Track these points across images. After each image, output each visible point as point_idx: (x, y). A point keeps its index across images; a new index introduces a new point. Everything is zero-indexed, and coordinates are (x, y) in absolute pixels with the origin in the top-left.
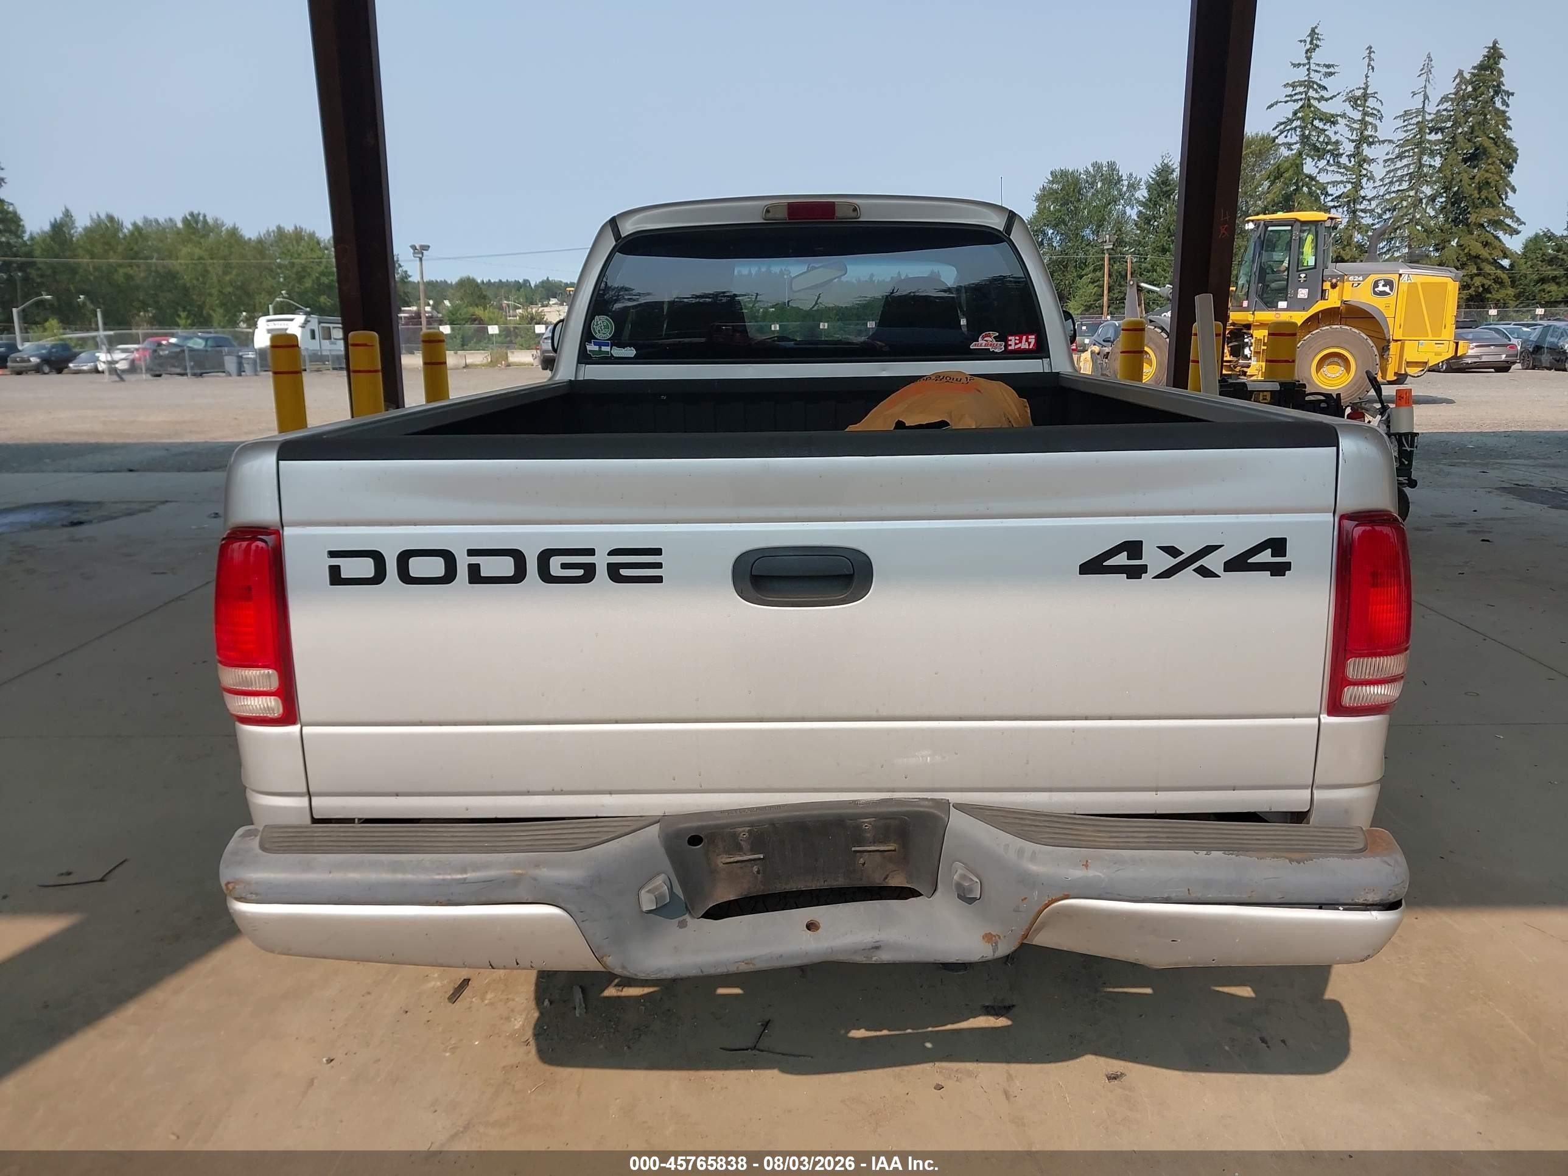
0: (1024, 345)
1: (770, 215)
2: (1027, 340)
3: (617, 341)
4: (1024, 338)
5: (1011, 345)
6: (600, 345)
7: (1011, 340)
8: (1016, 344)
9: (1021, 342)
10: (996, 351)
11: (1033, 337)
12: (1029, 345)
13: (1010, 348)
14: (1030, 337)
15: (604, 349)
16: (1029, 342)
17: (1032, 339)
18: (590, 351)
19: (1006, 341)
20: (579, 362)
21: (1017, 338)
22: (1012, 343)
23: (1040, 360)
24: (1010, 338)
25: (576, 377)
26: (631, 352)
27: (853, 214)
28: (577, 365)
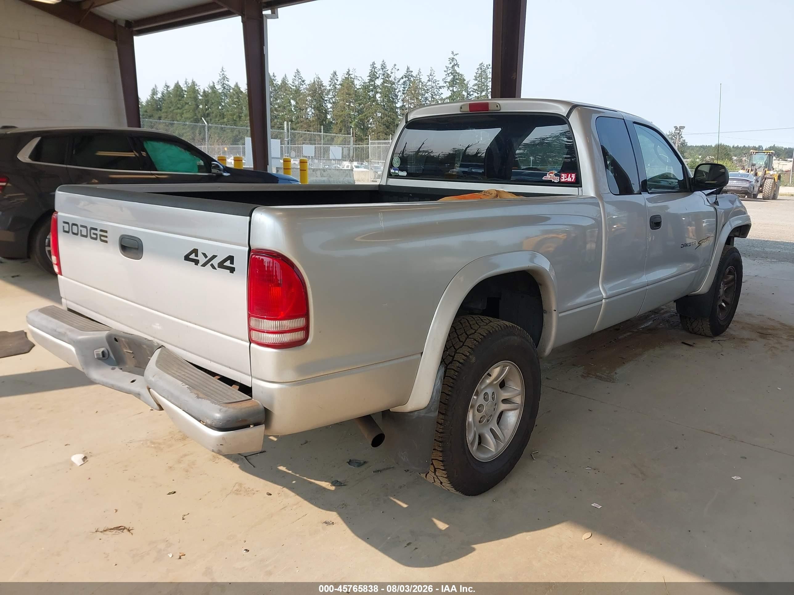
0: (569, 179)
1: (462, 110)
2: (571, 177)
3: (401, 169)
4: (570, 175)
5: (562, 179)
6: (395, 170)
7: (563, 176)
8: (565, 178)
9: (567, 177)
10: (555, 181)
11: (574, 175)
12: (572, 179)
13: (562, 180)
14: (572, 175)
15: (397, 172)
16: (571, 178)
17: (573, 176)
18: (392, 172)
19: (560, 176)
20: (388, 177)
21: (566, 175)
22: (563, 177)
23: (577, 188)
24: (562, 175)
25: (386, 184)
26: (404, 174)
27: (496, 108)
28: (387, 178)
